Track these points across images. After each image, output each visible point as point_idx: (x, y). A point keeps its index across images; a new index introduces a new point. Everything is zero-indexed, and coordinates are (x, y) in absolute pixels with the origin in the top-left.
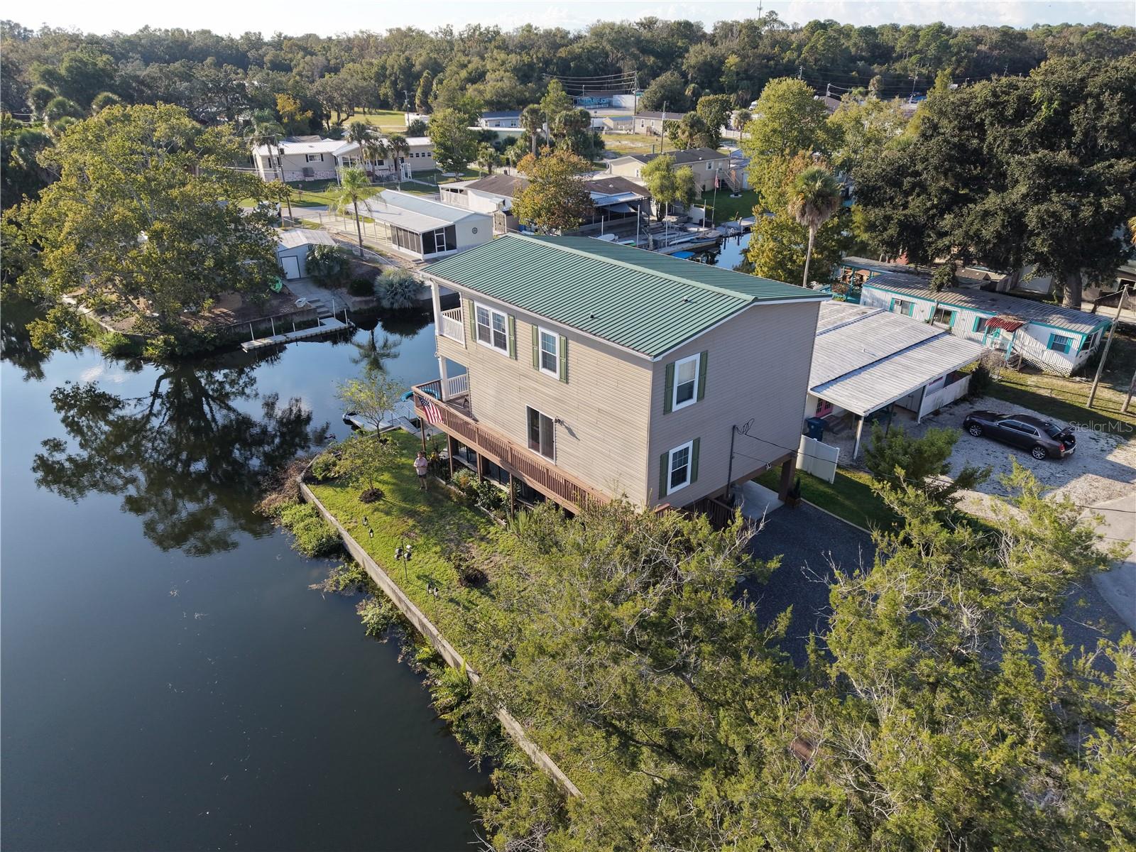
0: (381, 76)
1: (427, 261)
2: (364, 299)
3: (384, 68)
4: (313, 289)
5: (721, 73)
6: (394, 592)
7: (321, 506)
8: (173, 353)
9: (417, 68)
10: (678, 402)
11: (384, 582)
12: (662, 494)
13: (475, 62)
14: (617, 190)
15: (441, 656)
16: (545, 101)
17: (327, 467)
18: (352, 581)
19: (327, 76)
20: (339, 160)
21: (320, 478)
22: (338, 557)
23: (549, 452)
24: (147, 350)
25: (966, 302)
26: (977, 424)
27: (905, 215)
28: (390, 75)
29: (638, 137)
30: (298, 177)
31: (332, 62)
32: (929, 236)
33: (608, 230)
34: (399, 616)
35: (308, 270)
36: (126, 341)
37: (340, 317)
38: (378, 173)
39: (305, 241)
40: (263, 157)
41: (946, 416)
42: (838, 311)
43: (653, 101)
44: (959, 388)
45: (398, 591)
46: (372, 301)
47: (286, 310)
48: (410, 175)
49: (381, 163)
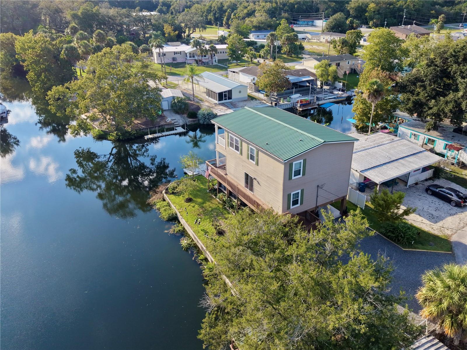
0: (209, 11)
1: (219, 104)
2: (193, 120)
3: (211, 7)
4: (174, 114)
5: (366, 11)
6: (193, 235)
7: (170, 203)
8: (119, 138)
9: (225, 8)
10: (294, 176)
11: (190, 231)
12: (289, 208)
13: (251, 6)
14: (303, 75)
15: (207, 259)
16: (279, 28)
17: (174, 188)
18: (179, 230)
19: (186, 10)
20: (188, 55)
21: (171, 192)
22: (175, 222)
23: (251, 189)
24: (110, 137)
25: (440, 136)
26: (431, 190)
27: (415, 99)
28: (213, 10)
29: (321, 44)
30: (170, 61)
31: (189, 3)
32: (425, 108)
33: (296, 93)
34: (194, 244)
35: (172, 107)
36: (102, 133)
37: (183, 127)
38: (204, 61)
39: (171, 95)
40: (157, 53)
41: (421, 185)
42: (382, 138)
43: (330, 26)
44: (429, 174)
45: (195, 235)
46: (196, 121)
47: (162, 123)
48: (217, 61)
49: (205, 56)
